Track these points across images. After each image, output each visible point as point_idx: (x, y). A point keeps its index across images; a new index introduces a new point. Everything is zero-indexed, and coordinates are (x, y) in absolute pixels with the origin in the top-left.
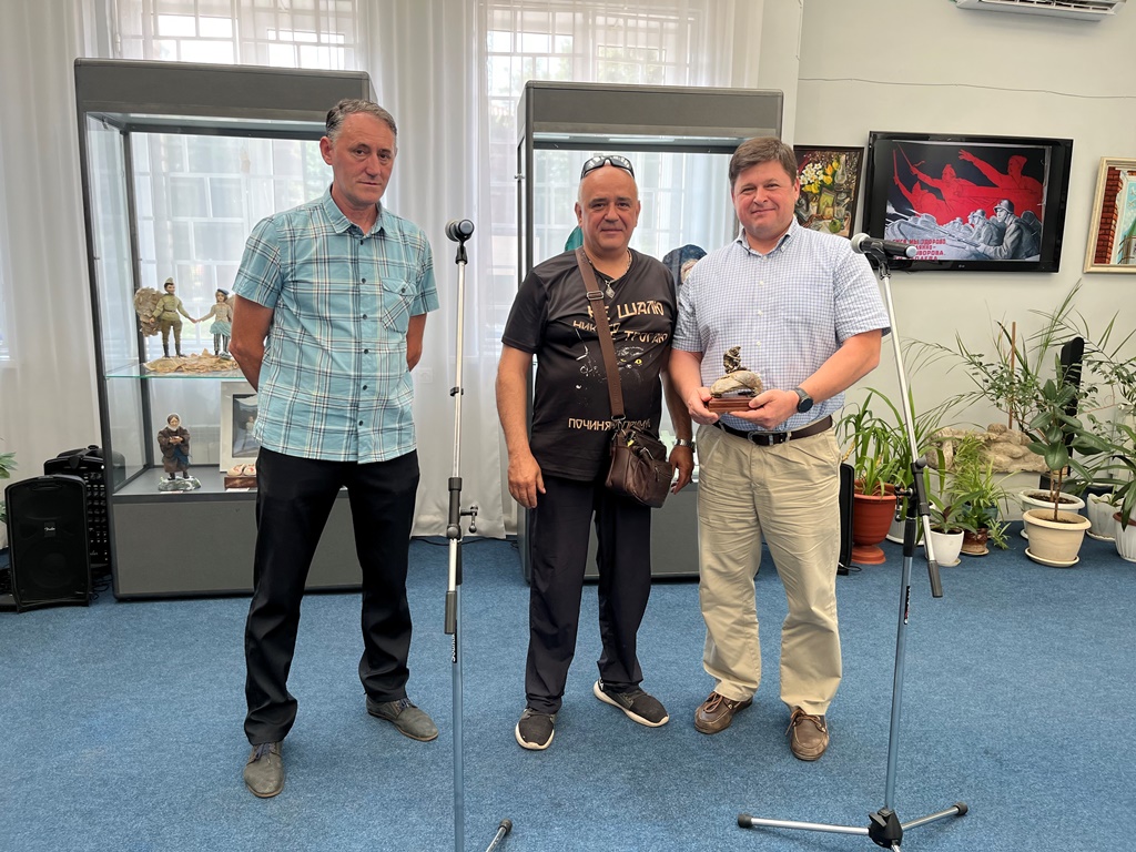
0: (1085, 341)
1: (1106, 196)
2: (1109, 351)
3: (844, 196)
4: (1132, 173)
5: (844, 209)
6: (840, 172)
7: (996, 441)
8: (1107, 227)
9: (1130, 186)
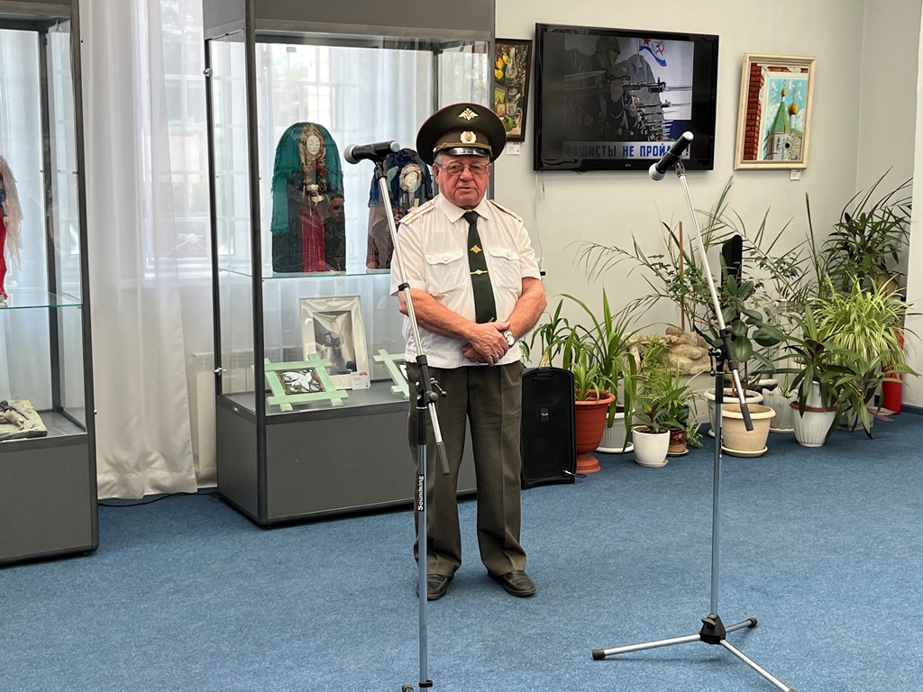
0: (743, 238)
1: (750, 91)
2: (764, 248)
3: (515, 91)
4: (771, 69)
5: (515, 106)
6: (510, 66)
7: (675, 344)
8: (753, 123)
9: (771, 83)
